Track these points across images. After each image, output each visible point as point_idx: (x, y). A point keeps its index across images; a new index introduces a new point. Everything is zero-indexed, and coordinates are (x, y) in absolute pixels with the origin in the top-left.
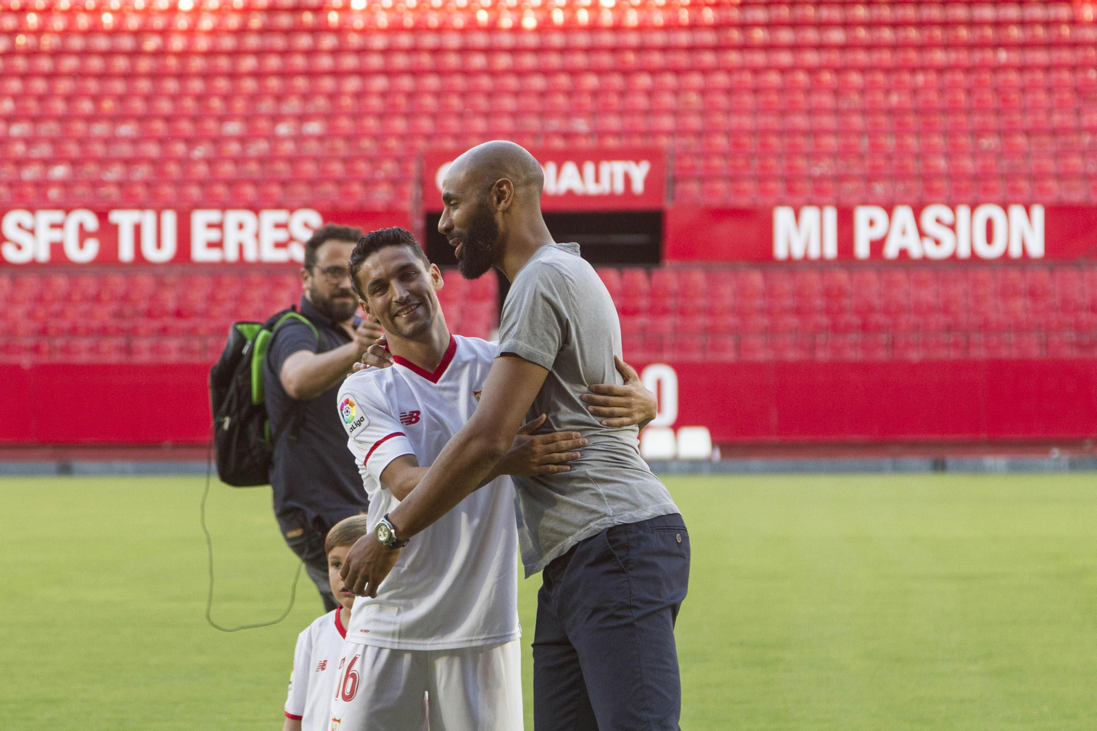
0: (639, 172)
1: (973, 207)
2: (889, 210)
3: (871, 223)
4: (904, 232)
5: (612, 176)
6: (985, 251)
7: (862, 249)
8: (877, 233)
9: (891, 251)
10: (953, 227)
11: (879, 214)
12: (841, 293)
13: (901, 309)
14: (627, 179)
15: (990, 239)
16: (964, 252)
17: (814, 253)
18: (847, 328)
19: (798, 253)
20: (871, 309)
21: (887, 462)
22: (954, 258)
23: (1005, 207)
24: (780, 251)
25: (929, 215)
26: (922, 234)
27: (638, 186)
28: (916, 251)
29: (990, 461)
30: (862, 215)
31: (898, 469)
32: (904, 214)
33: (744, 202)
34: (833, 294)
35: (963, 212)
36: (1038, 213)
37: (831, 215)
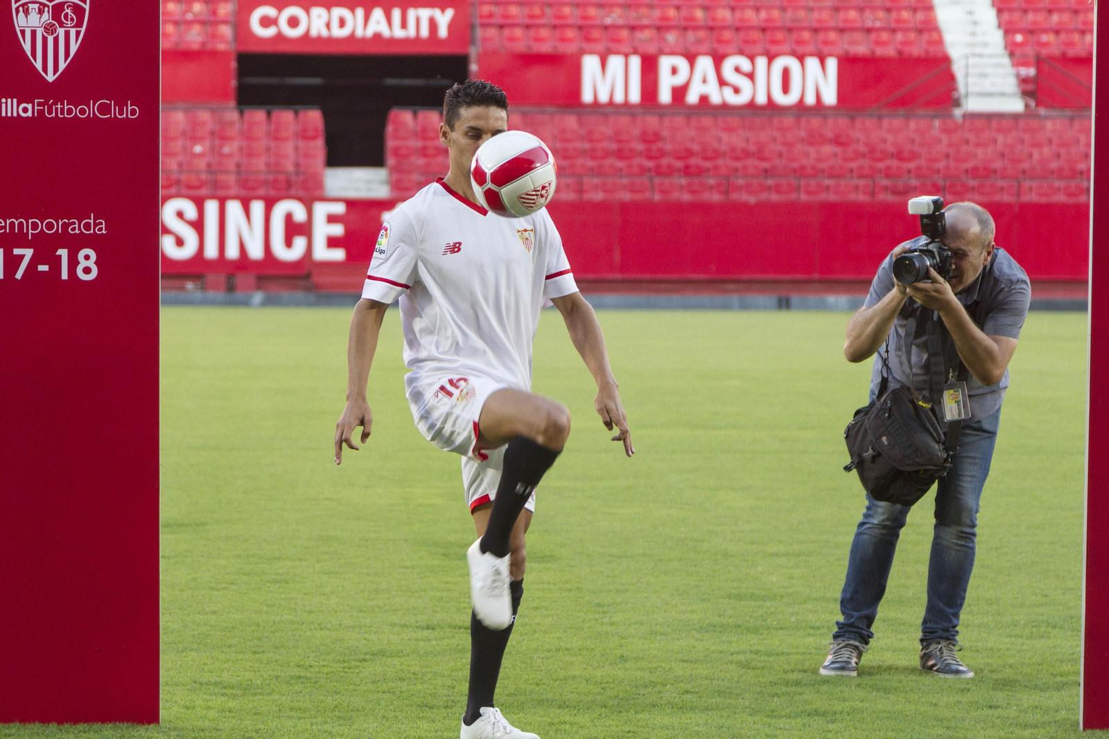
0: (444, 18)
1: (771, 58)
2: (691, 59)
3: (674, 71)
4: (704, 81)
5: (418, 20)
6: (781, 99)
7: (665, 96)
8: (680, 80)
9: (692, 98)
10: (751, 76)
11: (682, 63)
12: (657, 137)
13: (718, 154)
14: (433, 24)
15: (786, 88)
16: (761, 99)
17: (619, 98)
18: (671, 171)
19: (603, 98)
20: (690, 153)
21: (735, 298)
22: (751, 105)
23: (801, 59)
24: (587, 97)
25: (728, 65)
26: (722, 83)
27: (443, 32)
28: (715, 99)
29: (831, 299)
30: (665, 63)
31: (744, 307)
32: (705, 64)
33: (546, 48)
34: (650, 138)
35: (761, 62)
36: (832, 64)
37: (635, 62)
